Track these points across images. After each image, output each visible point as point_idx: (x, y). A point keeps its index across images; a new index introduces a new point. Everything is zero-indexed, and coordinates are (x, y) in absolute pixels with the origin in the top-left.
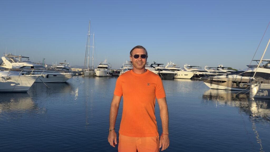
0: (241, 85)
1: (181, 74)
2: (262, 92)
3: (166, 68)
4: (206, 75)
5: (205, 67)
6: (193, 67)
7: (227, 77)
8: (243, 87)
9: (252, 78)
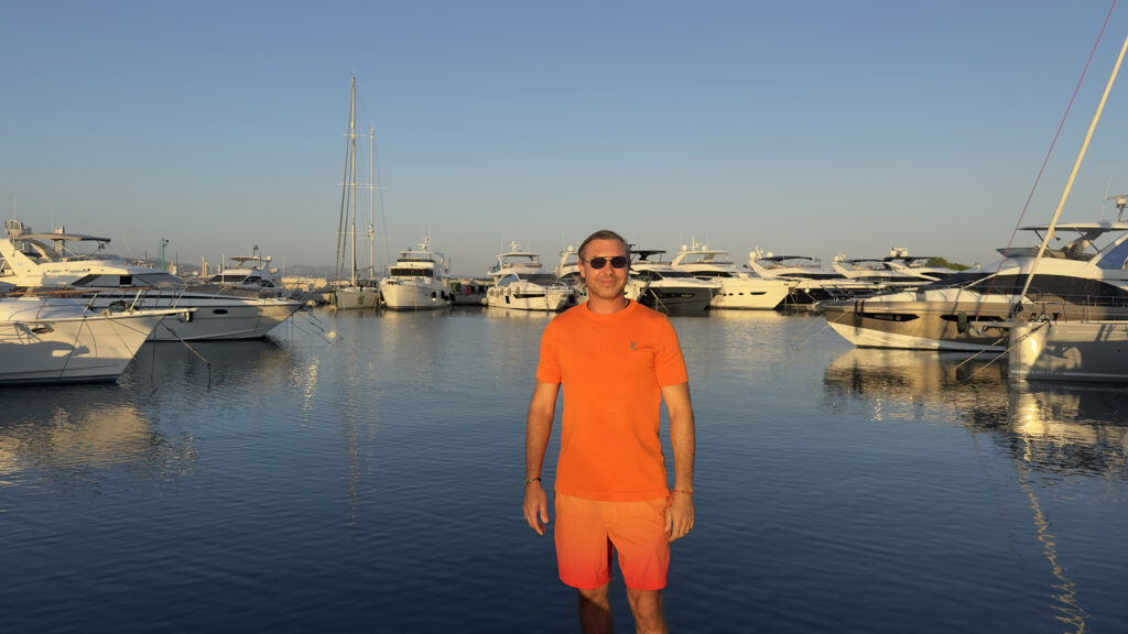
0: (977, 328)
1: (734, 291)
2: (1059, 353)
3: (676, 267)
4: (836, 291)
5: (837, 259)
6: (784, 262)
7: (919, 300)
8: (983, 336)
9: (1016, 299)
